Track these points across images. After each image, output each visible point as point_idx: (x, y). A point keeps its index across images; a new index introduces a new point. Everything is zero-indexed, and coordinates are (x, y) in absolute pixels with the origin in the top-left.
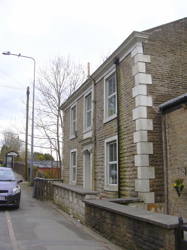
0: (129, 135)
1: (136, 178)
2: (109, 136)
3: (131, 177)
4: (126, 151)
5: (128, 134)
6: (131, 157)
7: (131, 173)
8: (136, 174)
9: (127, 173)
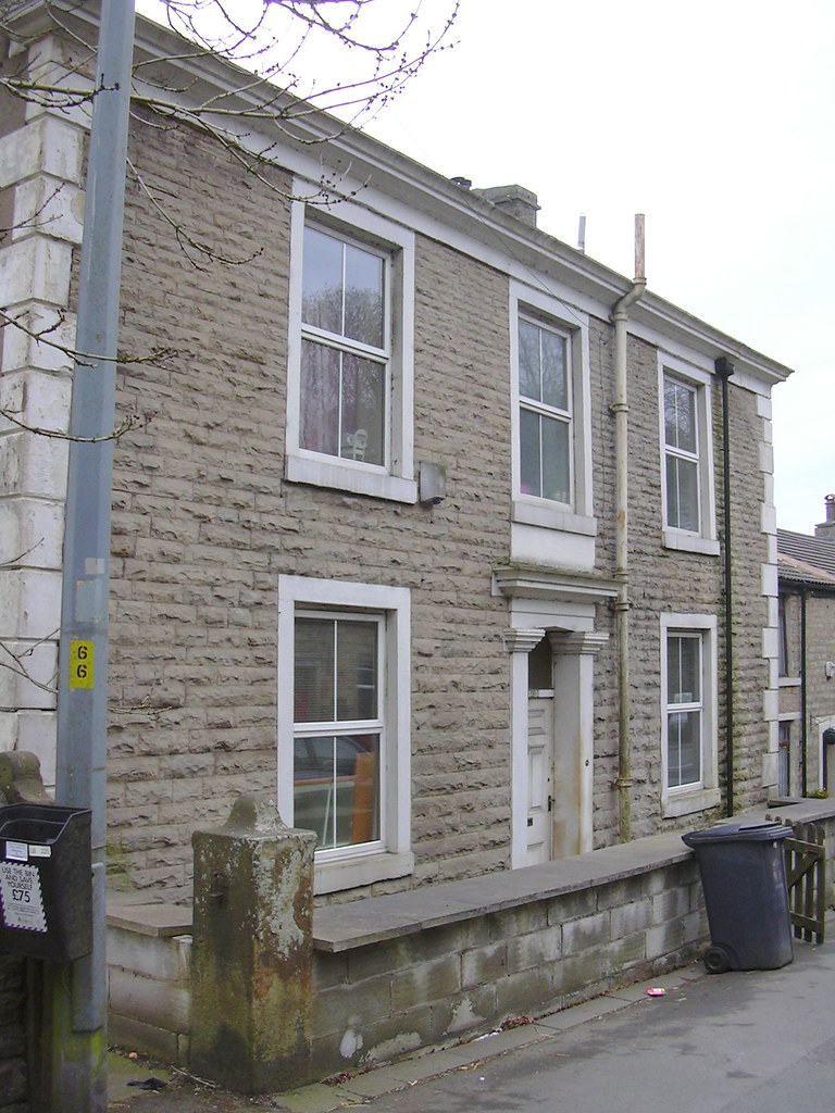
0: (749, 630)
1: (766, 751)
2: (685, 606)
3: (753, 750)
4: (742, 674)
5: (747, 625)
6: (753, 695)
7: (754, 738)
8: (766, 741)
9: (744, 740)
